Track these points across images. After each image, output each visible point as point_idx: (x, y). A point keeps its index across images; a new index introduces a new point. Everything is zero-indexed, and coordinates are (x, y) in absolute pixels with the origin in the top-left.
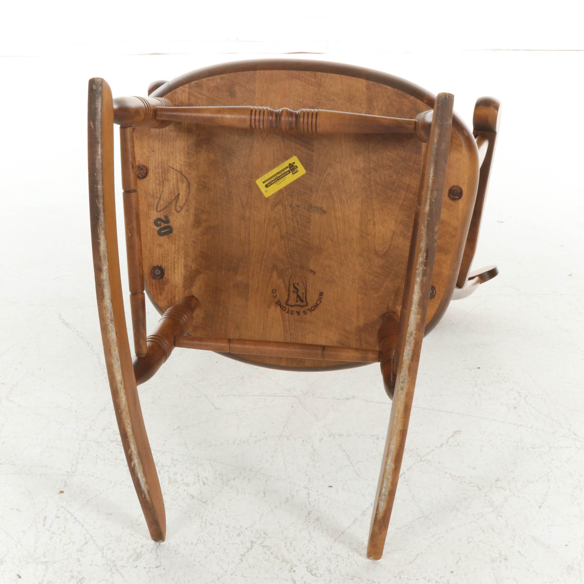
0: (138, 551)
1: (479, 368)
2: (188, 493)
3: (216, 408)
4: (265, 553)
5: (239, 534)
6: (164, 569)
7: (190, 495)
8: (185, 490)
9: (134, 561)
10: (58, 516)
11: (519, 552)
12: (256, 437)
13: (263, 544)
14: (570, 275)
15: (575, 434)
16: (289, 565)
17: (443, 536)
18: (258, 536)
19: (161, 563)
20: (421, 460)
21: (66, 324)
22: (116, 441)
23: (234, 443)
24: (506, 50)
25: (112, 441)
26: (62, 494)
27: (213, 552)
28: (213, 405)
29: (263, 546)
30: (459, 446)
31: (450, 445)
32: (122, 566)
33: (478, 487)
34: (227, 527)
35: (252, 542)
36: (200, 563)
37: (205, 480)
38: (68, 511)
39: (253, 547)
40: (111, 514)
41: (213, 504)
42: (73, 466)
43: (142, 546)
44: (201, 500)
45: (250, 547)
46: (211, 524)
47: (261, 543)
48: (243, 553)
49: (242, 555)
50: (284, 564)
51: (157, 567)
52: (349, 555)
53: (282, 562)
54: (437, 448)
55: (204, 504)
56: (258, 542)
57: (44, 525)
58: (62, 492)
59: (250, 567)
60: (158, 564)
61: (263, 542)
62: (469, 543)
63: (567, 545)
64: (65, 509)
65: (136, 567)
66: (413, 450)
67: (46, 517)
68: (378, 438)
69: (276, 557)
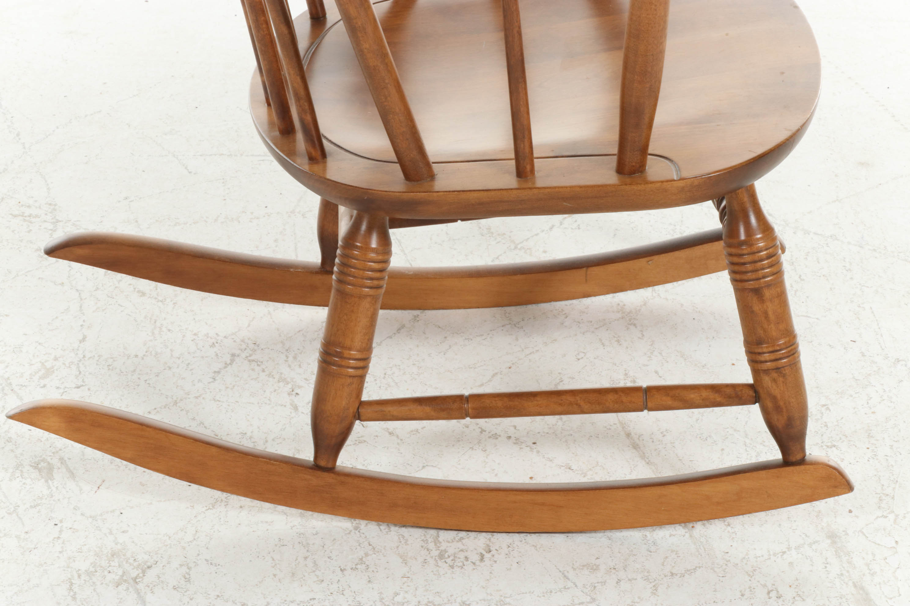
0: (48, 365)
2: (135, 289)
3: (190, 172)
4: (253, 370)
5: (214, 344)
6: (89, 389)
7: (139, 292)
8: (130, 284)
9: (40, 378)
11: (656, 372)
12: (252, 213)
13: (250, 358)
16: (290, 386)
17: (537, 351)
18: (244, 346)
19: (83, 382)
20: (516, 248)
22: (22, 216)
23: (216, 220)
25: (15, 216)
27: (170, 368)
28: (186, 168)
29: (249, 361)
30: (579, 228)
31: (565, 228)
32: (22, 385)
34: (195, 334)
35: (233, 355)
36: (148, 382)
39: (235, 363)
40: (7, 315)
41: (174, 303)
43: (56, 359)
44: (156, 298)
45: (228, 362)
46: (169, 330)
47: (247, 357)
48: (217, 370)
49: (215, 372)
50: (281, 384)
51: (78, 387)
52: (385, 374)
53: (279, 381)
54: (543, 231)
55: (160, 304)
56: (244, 355)
59: (227, 388)
60: (80, 383)
61: (250, 356)
62: (579, 359)
63: (733, 364)
65: (44, 386)
66: (504, 234)
69: (270, 375)
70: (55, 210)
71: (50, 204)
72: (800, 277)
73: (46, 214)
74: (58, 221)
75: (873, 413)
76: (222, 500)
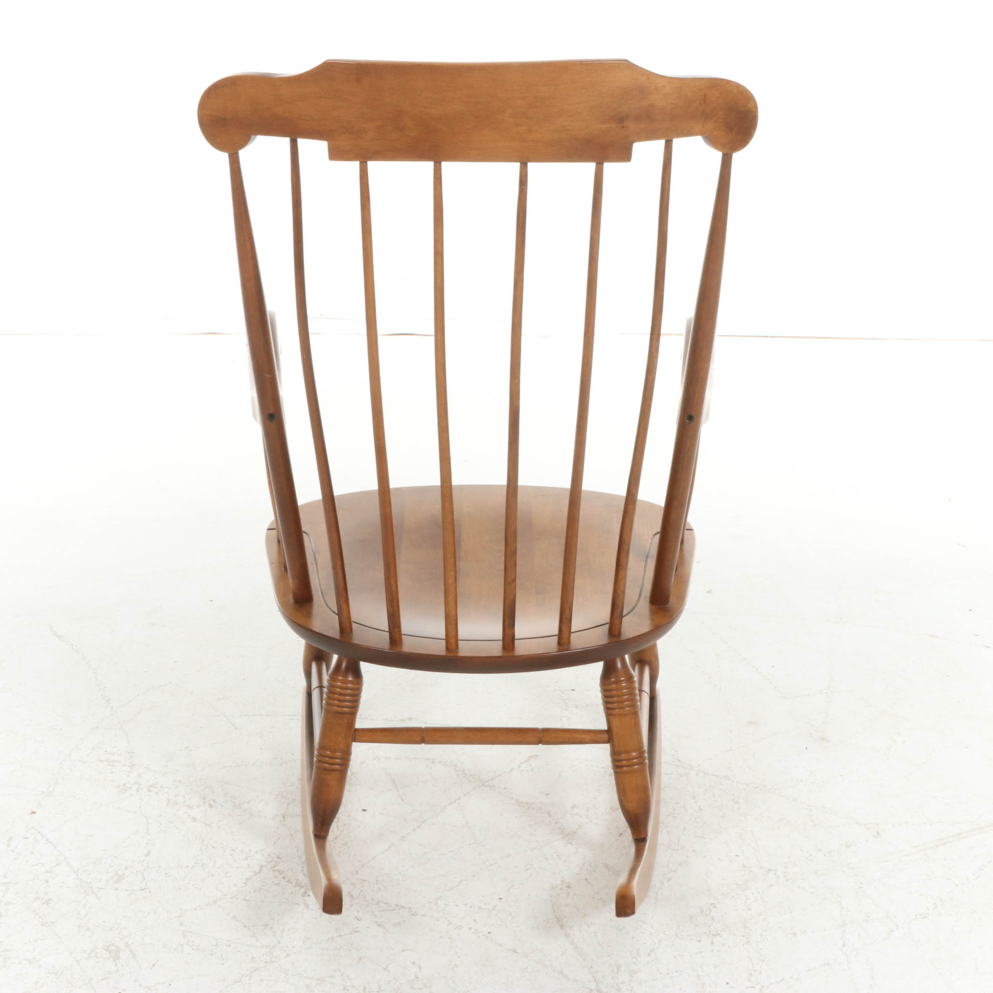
0: (120, 873)
1: (573, 690)
2: (189, 816)
3: (236, 728)
4: (276, 877)
5: (247, 857)
6: (150, 891)
7: (193, 818)
8: (186, 813)
9: (114, 883)
10: (27, 837)
12: (282, 759)
13: (275, 869)
14: (710, 591)
15: (679, 761)
16: (303, 889)
17: (496, 863)
18: (270, 859)
19: (146, 885)
20: (483, 785)
21: (58, 636)
22: (108, 761)
23: (254, 765)
24: (678, 335)
25: (102, 761)
26: (34, 815)
27: (213, 876)
28: (233, 725)
29: (273, 870)
30: (533, 771)
31: (522, 771)
32: (99, 888)
33: (549, 814)
34: (233, 850)
35: (261, 866)
36: (195, 886)
37: (212, 803)
38: (39, 833)
39: (262, 872)
40: (92, 836)
41: (219, 827)
42: (50, 786)
43: (126, 868)
44: (205, 823)
45: (257, 871)
46: (214, 847)
47: (272, 867)
48: (248, 877)
49: (247, 879)
50: (298, 888)
51: (142, 890)
52: (377, 880)
53: (295, 886)
54: (505, 772)
56: (269, 866)
57: (8, 846)
58: (33, 813)
59: (256, 890)
60: (144, 887)
61: (274, 866)
62: (527, 870)
64: (36, 830)
65: (117, 889)
66: (475, 775)
67: (11, 838)
68: (433, 762)
69: (289, 881)
70: (132, 757)
71: (129, 753)
72: (699, 807)
73: (125, 760)
74: (134, 765)
75: (749, 909)
76: (247, 975)
